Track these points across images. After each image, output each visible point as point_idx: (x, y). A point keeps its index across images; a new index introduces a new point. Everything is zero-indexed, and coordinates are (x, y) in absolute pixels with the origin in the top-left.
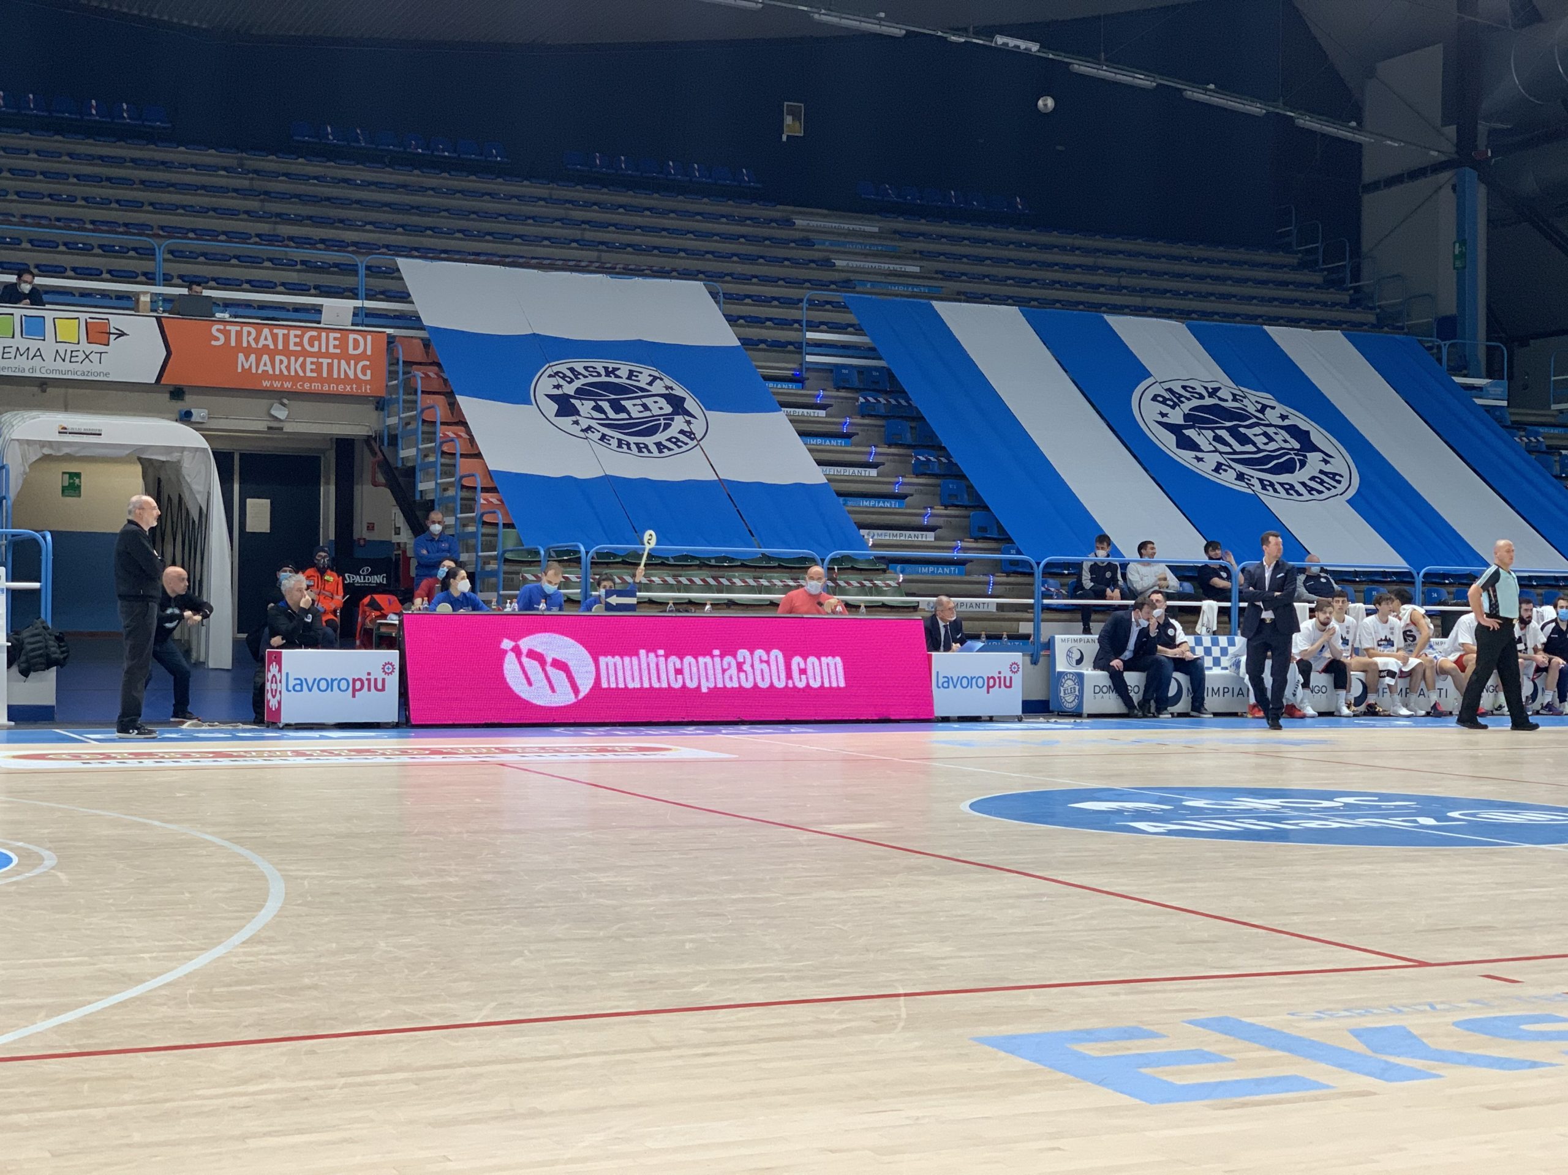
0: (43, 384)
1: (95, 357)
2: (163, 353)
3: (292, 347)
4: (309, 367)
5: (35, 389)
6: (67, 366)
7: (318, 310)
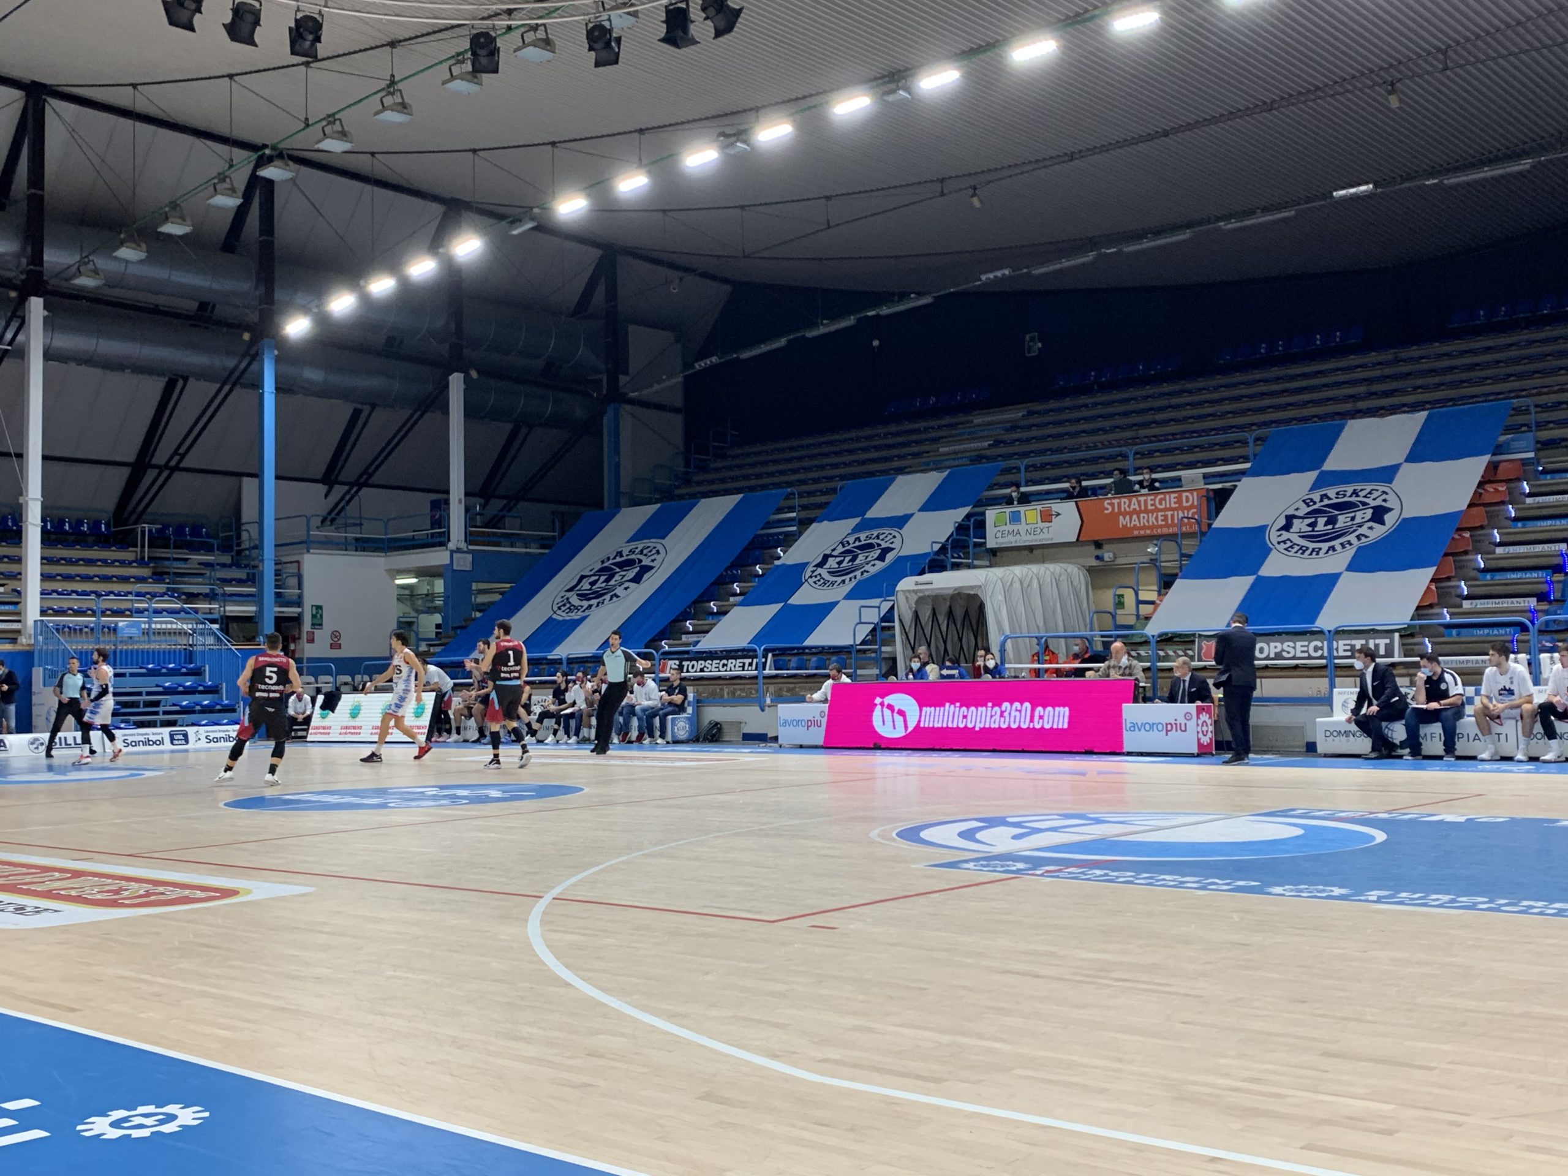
0: (1031, 549)
1: (1045, 530)
2: (1080, 523)
3: (1150, 507)
4: (1160, 518)
5: (1026, 552)
6: (1032, 537)
7: (1179, 479)
